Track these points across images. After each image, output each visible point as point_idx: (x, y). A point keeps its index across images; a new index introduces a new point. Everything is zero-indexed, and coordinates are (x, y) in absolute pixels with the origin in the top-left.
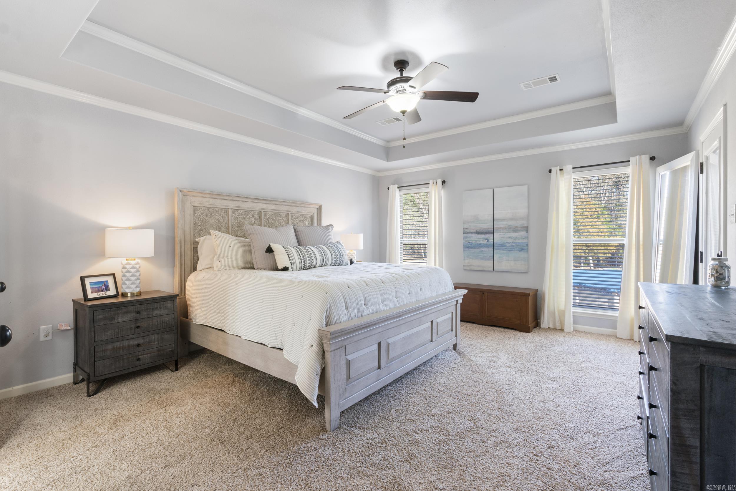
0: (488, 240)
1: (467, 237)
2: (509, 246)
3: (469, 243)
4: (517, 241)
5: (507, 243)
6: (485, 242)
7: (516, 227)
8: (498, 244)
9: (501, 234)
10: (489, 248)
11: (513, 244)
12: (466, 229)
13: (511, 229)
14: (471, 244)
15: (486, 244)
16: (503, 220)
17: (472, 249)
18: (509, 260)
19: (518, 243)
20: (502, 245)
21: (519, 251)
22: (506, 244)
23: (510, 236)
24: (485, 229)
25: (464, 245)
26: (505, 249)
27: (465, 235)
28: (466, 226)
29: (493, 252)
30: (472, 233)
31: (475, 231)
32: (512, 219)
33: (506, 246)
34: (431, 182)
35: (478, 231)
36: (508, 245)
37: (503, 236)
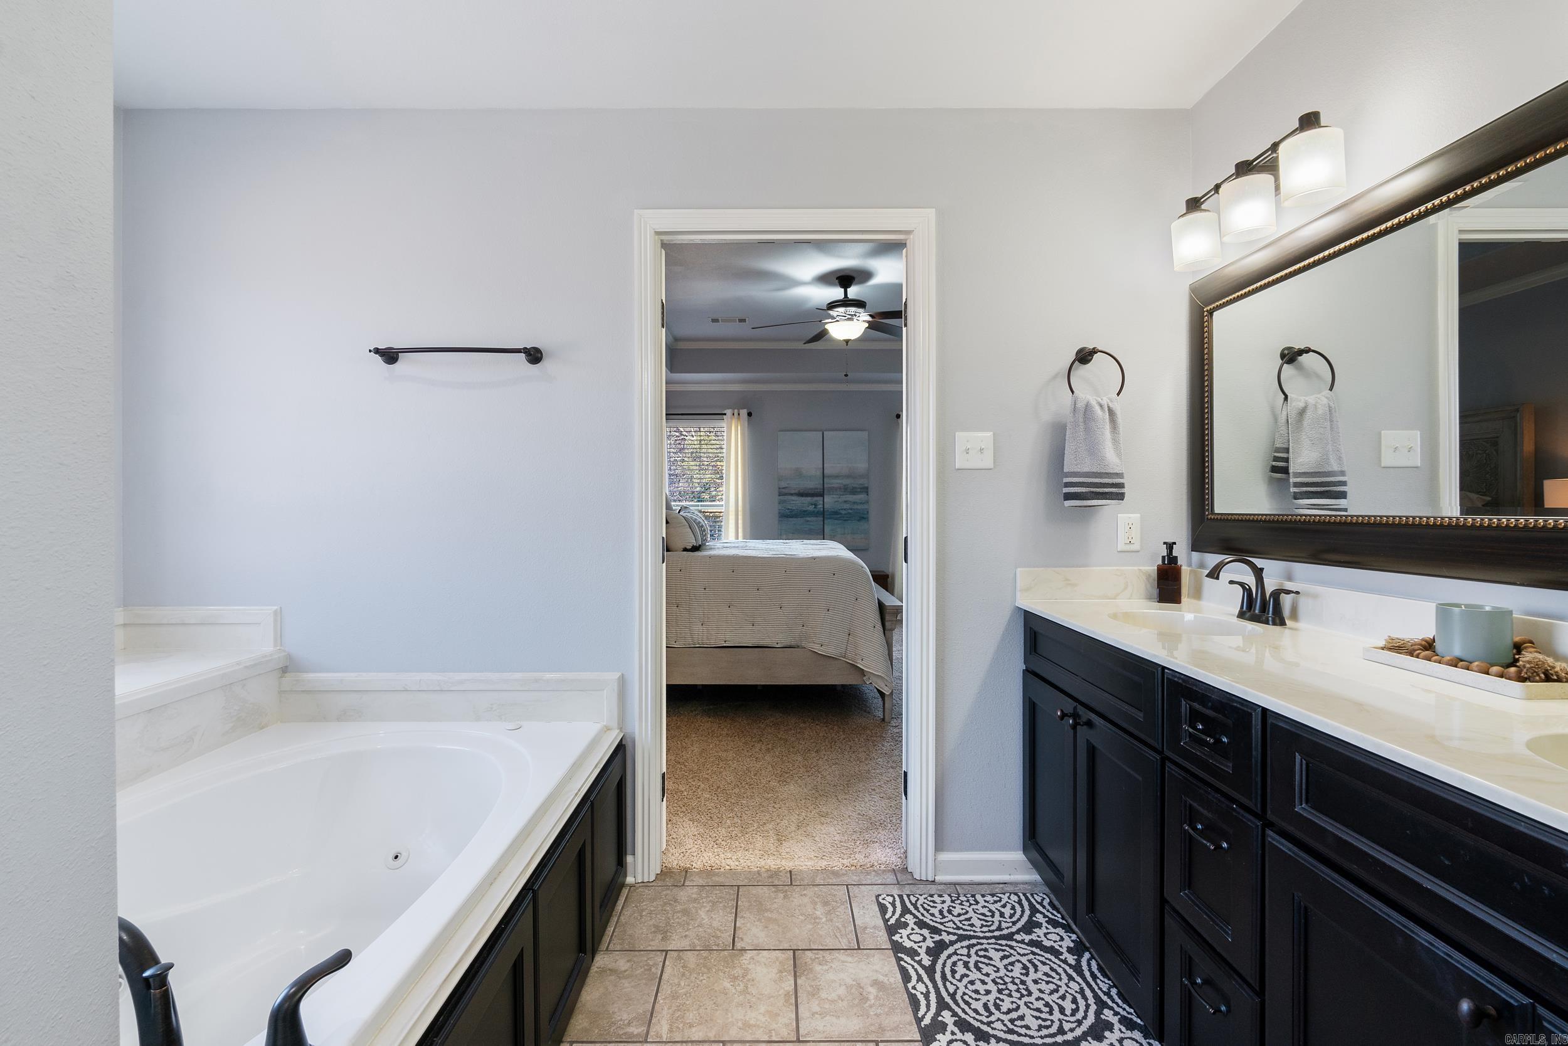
0: (816, 505)
1: (784, 501)
2: (845, 514)
3: (788, 509)
4: (856, 507)
5: (842, 509)
6: (811, 508)
7: (854, 488)
8: (830, 511)
9: (834, 496)
10: (817, 517)
11: (850, 511)
12: (784, 488)
13: (846, 490)
14: (792, 511)
15: (814, 512)
16: (837, 477)
17: (791, 519)
18: (844, 534)
19: (857, 509)
20: (836, 513)
21: (859, 520)
22: (841, 511)
23: (846, 499)
24: (811, 489)
25: (779, 513)
26: (840, 517)
27: (781, 497)
28: (783, 484)
29: (822, 523)
30: (792, 494)
31: (796, 491)
32: (848, 476)
33: (841, 514)
34: (729, 412)
35: (801, 491)
36: (843, 512)
37: (836, 500)
